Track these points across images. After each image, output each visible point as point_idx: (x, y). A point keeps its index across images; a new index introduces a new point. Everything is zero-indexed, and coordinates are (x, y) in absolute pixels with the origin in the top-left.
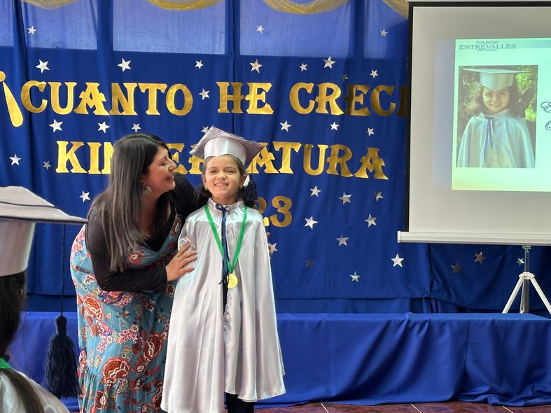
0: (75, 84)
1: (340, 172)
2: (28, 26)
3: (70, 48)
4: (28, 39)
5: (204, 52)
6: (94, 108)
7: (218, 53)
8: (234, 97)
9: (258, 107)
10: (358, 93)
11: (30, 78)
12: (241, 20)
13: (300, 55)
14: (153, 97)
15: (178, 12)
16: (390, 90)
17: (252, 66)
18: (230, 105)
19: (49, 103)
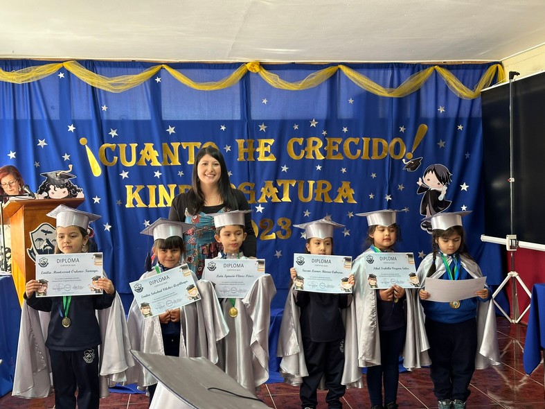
0: (136, 145)
1: (323, 199)
2: (102, 106)
3: (132, 119)
5: (226, 119)
6: (151, 161)
7: (236, 119)
8: (249, 150)
9: (265, 156)
11: (105, 141)
12: (251, 95)
13: (293, 118)
14: (191, 152)
15: (207, 91)
16: (356, 141)
17: (260, 128)
18: (246, 155)
19: (119, 159)
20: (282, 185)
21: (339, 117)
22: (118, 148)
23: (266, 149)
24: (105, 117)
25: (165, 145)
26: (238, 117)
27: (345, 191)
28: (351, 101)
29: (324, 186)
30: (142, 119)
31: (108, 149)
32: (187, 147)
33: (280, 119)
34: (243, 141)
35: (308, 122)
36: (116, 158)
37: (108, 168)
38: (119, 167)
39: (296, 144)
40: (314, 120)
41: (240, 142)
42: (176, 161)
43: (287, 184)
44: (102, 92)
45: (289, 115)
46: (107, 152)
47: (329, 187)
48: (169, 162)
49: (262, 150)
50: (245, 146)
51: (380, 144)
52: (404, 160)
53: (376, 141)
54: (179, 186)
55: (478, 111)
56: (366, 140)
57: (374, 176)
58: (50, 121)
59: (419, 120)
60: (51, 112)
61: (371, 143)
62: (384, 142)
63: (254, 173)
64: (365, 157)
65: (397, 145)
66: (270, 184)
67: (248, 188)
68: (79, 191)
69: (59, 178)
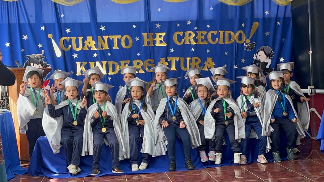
0: (82, 37)
2: (61, 14)
3: (79, 22)
4: (61, 19)
5: (136, 21)
6: (91, 47)
8: (150, 40)
9: (160, 43)
10: (202, 35)
11: (63, 36)
12: (151, 6)
13: (177, 20)
14: (115, 42)
15: (124, 5)
16: (215, 33)
17: (156, 26)
18: (148, 43)
19: (72, 46)
20: (171, 60)
21: (204, 19)
22: (71, 39)
23: (160, 39)
24: (63, 21)
25: (99, 37)
26: (143, 20)
27: (209, 63)
28: (211, 9)
29: (196, 61)
30: (85, 22)
31: (65, 40)
32: (113, 39)
33: (168, 20)
34: (147, 34)
35: (186, 22)
36: (70, 46)
37: (65, 52)
38: (72, 51)
39: (178, 35)
40: (189, 21)
41: (145, 35)
42: (106, 47)
43: (174, 60)
44: (60, 6)
45: (174, 18)
46: (64, 42)
47: (199, 61)
48: (102, 47)
49: (158, 39)
50: (148, 37)
51: (230, 35)
52: (244, 44)
53: (227, 32)
54: (108, 62)
55: (289, 14)
56: (221, 32)
57: (226, 54)
58: (30, 24)
59: (253, 19)
60: (30, 18)
61: (224, 34)
62: (232, 33)
63: (154, 54)
64: (221, 42)
65: (240, 34)
66: (163, 59)
67: (150, 63)
68: (48, 66)
69: (36, 58)
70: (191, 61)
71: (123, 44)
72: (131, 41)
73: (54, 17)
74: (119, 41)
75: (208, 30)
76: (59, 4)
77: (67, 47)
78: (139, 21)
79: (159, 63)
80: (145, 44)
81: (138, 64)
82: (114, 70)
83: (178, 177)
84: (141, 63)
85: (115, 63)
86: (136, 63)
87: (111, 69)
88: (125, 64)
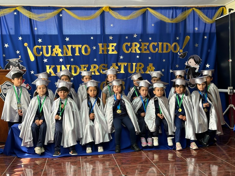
0: (51, 46)
3: (49, 34)
4: (35, 31)
8: (104, 48)
9: (112, 51)
10: (145, 45)
11: (36, 44)
12: (105, 22)
13: (125, 34)
14: (77, 50)
15: (84, 21)
16: (156, 44)
17: (109, 38)
18: (103, 51)
19: (43, 53)
20: (120, 65)
21: (147, 33)
22: (42, 48)
23: (112, 48)
24: (36, 33)
25: (64, 46)
26: (99, 33)
27: (150, 68)
28: (153, 25)
29: (140, 66)
30: (54, 34)
31: (37, 48)
32: (75, 47)
33: (119, 34)
34: (102, 44)
35: (133, 35)
36: (41, 53)
37: (38, 57)
38: (43, 57)
39: (127, 46)
40: (135, 34)
41: (100, 45)
42: (70, 54)
43: (123, 65)
44: (34, 21)
45: (123, 32)
46: (37, 50)
47: (143, 66)
48: (67, 54)
49: (110, 48)
50: (103, 46)
51: (167, 46)
52: (178, 53)
53: (165, 44)
54: (71, 66)
55: (214, 30)
56: (160, 44)
57: (164, 60)
58: (10, 35)
59: (185, 34)
60: (10, 31)
61: (162, 45)
62: (169, 44)
63: (107, 59)
64: (160, 51)
65: (175, 46)
66: (114, 64)
67: (104, 67)
68: (24, 68)
69: (14, 62)
70: (136, 66)
71: (83, 52)
72: (89, 50)
73: (29, 30)
74: (80, 49)
75: (150, 42)
76: (33, 20)
77: (39, 53)
78: (96, 34)
79: (111, 67)
80: (101, 52)
81: (95, 67)
82: (75, 72)
83: (122, 158)
84: (97, 66)
85: (77, 67)
86: (93, 67)
87: (73, 71)
88: (85, 67)
